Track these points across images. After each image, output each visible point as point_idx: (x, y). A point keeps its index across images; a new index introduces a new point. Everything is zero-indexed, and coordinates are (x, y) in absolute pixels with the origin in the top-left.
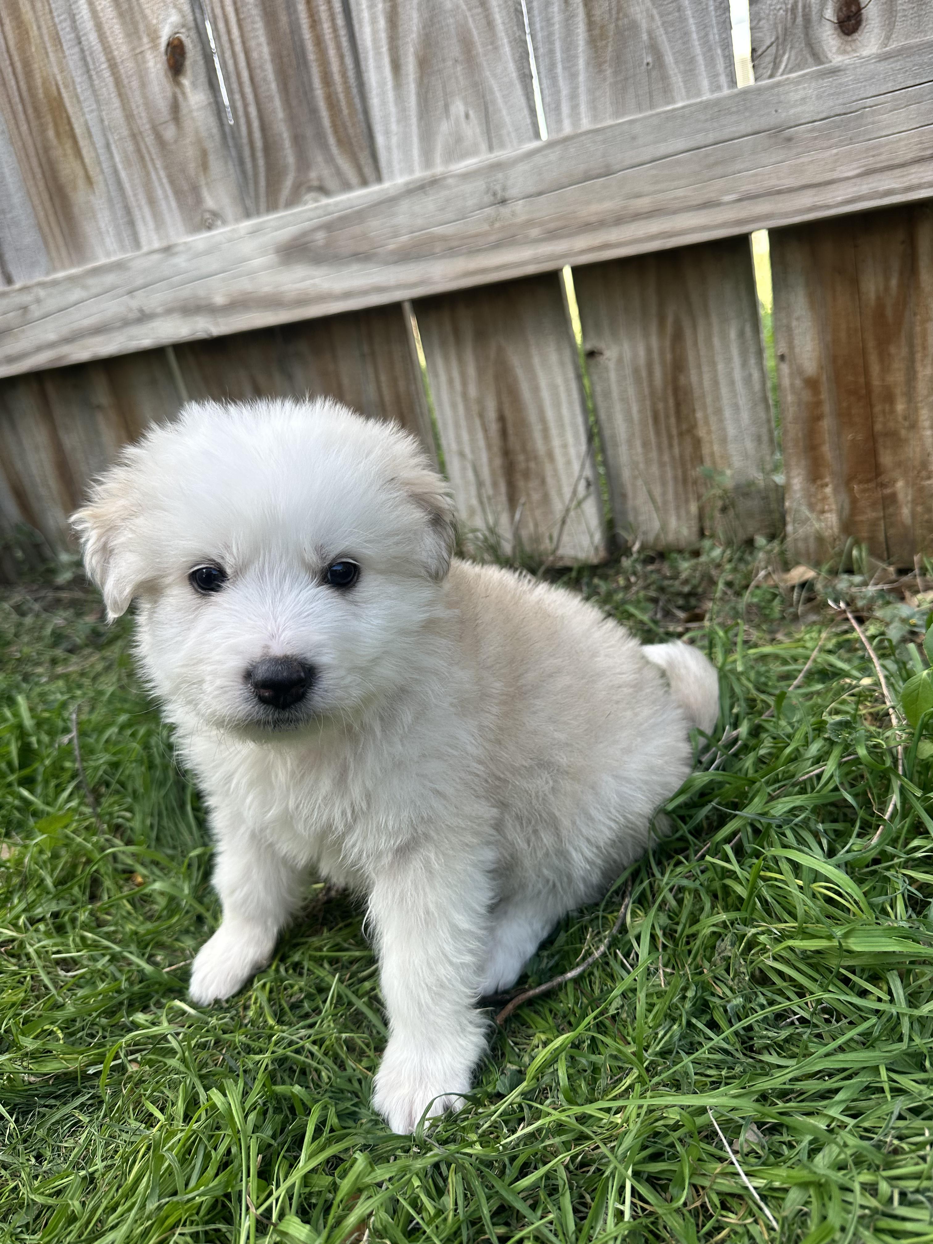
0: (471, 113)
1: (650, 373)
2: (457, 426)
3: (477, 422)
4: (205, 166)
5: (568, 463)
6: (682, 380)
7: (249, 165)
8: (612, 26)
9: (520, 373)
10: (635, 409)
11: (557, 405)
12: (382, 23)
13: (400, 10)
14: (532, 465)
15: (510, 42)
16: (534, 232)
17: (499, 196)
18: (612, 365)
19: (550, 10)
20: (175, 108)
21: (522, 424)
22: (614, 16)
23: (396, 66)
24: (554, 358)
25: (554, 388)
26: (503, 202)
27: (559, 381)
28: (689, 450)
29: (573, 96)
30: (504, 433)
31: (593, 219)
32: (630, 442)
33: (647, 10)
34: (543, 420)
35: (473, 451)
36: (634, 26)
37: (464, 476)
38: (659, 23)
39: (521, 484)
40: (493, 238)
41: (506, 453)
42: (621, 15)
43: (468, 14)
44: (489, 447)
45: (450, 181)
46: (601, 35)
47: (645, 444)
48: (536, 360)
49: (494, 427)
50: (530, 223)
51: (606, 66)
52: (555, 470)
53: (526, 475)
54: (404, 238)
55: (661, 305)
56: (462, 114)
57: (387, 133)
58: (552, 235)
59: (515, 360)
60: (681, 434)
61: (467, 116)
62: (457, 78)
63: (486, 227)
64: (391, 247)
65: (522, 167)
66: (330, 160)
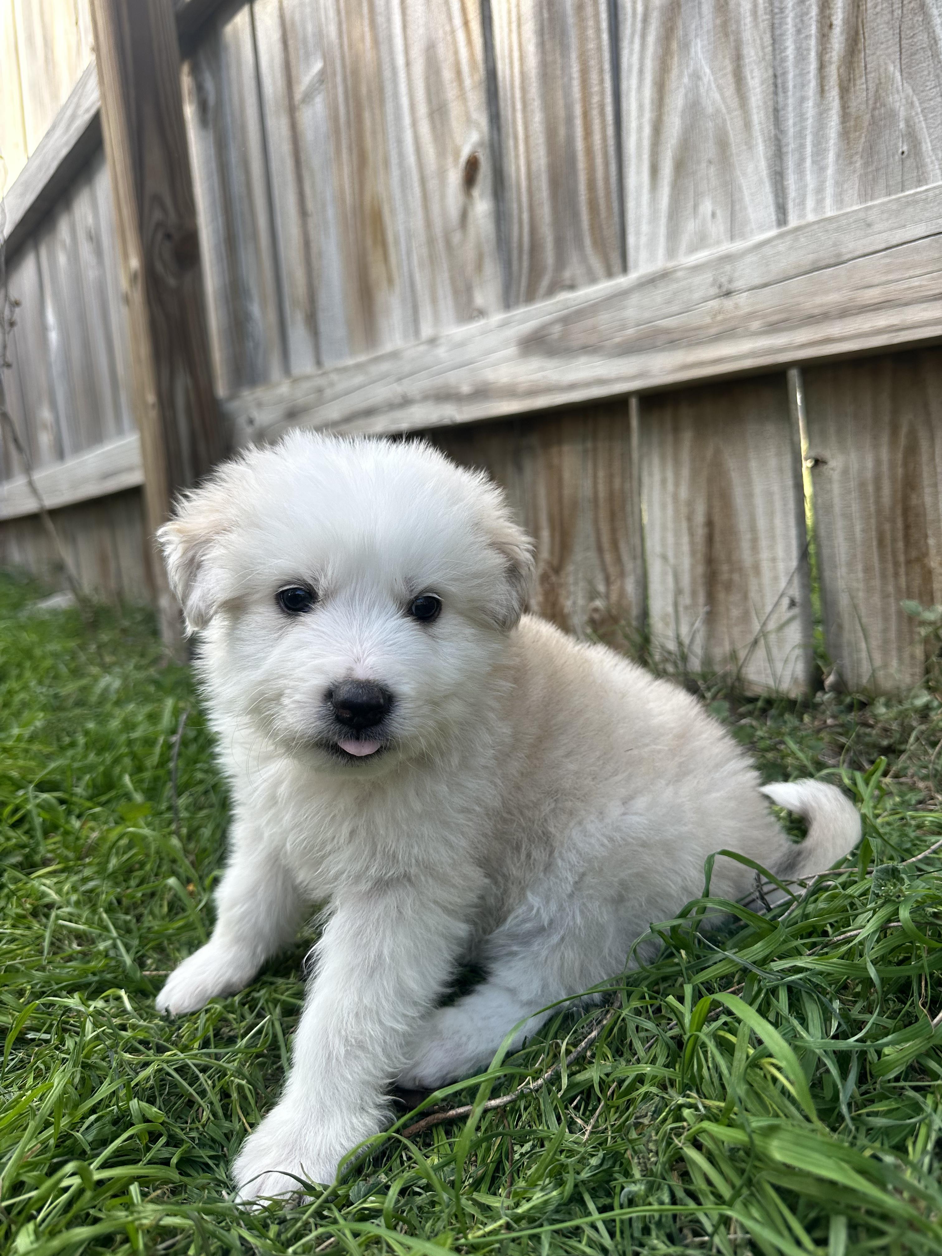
0: (719, 213)
1: (878, 488)
2: (664, 528)
3: (684, 525)
4: (479, 267)
5: (776, 579)
6: (914, 501)
7: (515, 267)
8: (868, 117)
9: (735, 477)
10: (858, 528)
11: (771, 514)
12: (647, 131)
13: (665, 118)
14: (736, 577)
15: (765, 141)
16: (755, 325)
17: (724, 289)
18: (836, 476)
19: (805, 105)
20: (464, 216)
21: (731, 531)
22: (870, 107)
23: (655, 170)
24: (773, 462)
25: (769, 495)
26: (728, 294)
27: (776, 488)
28: (917, 582)
29: (820, 190)
30: (710, 539)
31: (816, 311)
32: (850, 564)
33: (907, 97)
34: (753, 529)
35: (676, 556)
36: (892, 115)
37: (664, 582)
38: (919, 110)
39: (721, 596)
40: (713, 331)
41: (710, 561)
42: (878, 105)
43: (727, 117)
44: (693, 553)
45: (680, 274)
46: (856, 126)
47: (867, 570)
48: (754, 464)
49: (701, 531)
50: (751, 316)
51: (857, 158)
52: (760, 585)
53: (729, 586)
54: (630, 332)
55: (895, 412)
56: (709, 213)
57: (638, 233)
58: (773, 328)
59: (731, 464)
60: (908, 562)
61: (714, 215)
62: (708, 179)
63: (708, 320)
64: (617, 340)
65: (750, 259)
66: (584, 259)
